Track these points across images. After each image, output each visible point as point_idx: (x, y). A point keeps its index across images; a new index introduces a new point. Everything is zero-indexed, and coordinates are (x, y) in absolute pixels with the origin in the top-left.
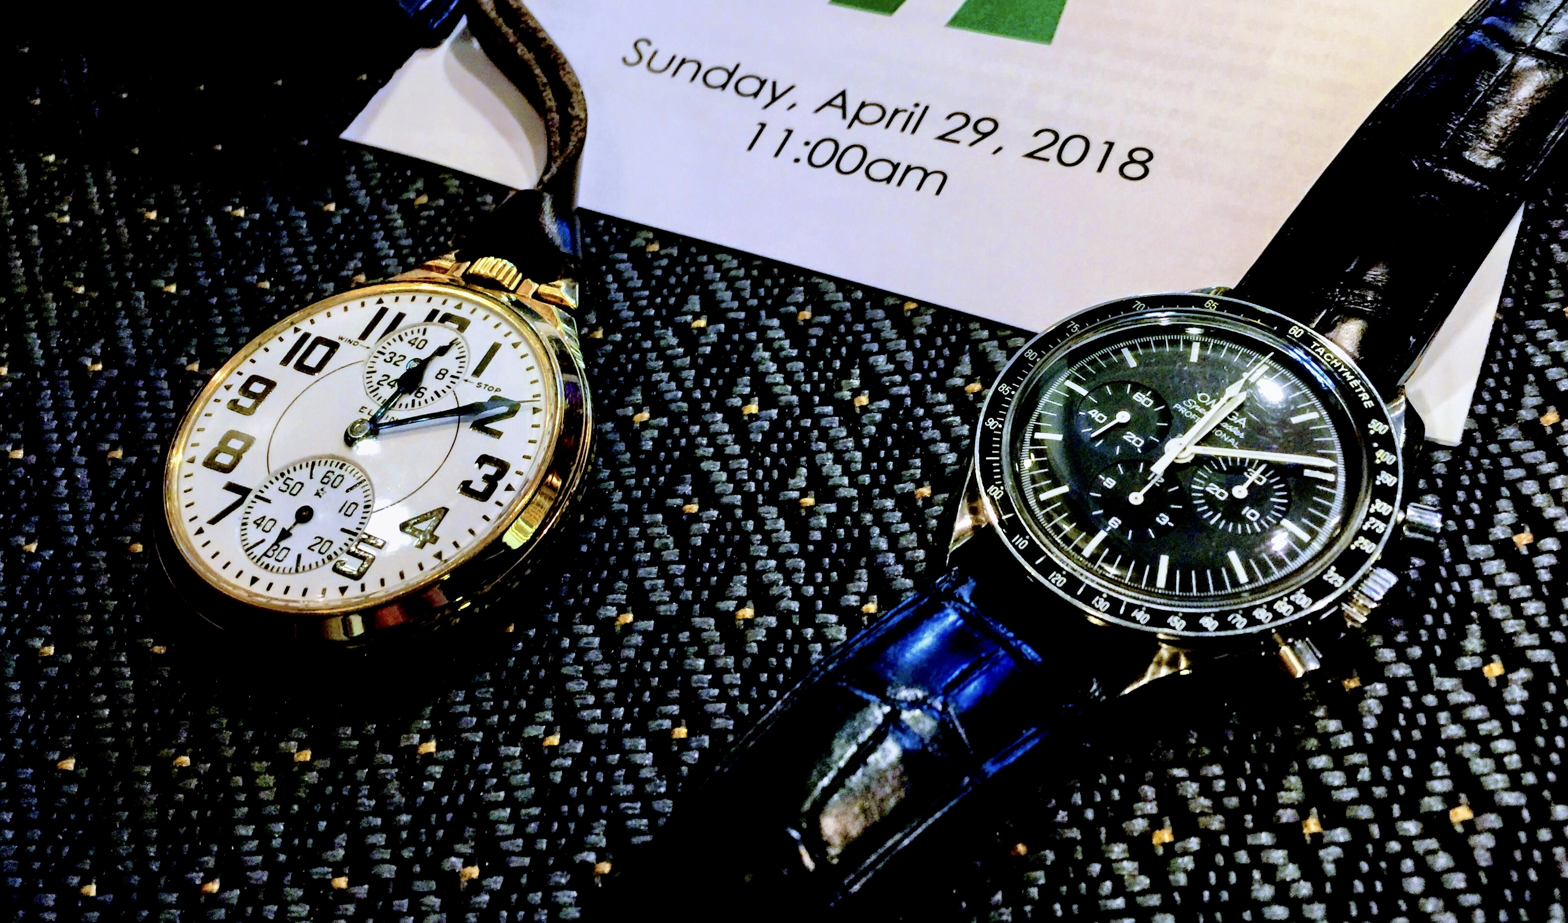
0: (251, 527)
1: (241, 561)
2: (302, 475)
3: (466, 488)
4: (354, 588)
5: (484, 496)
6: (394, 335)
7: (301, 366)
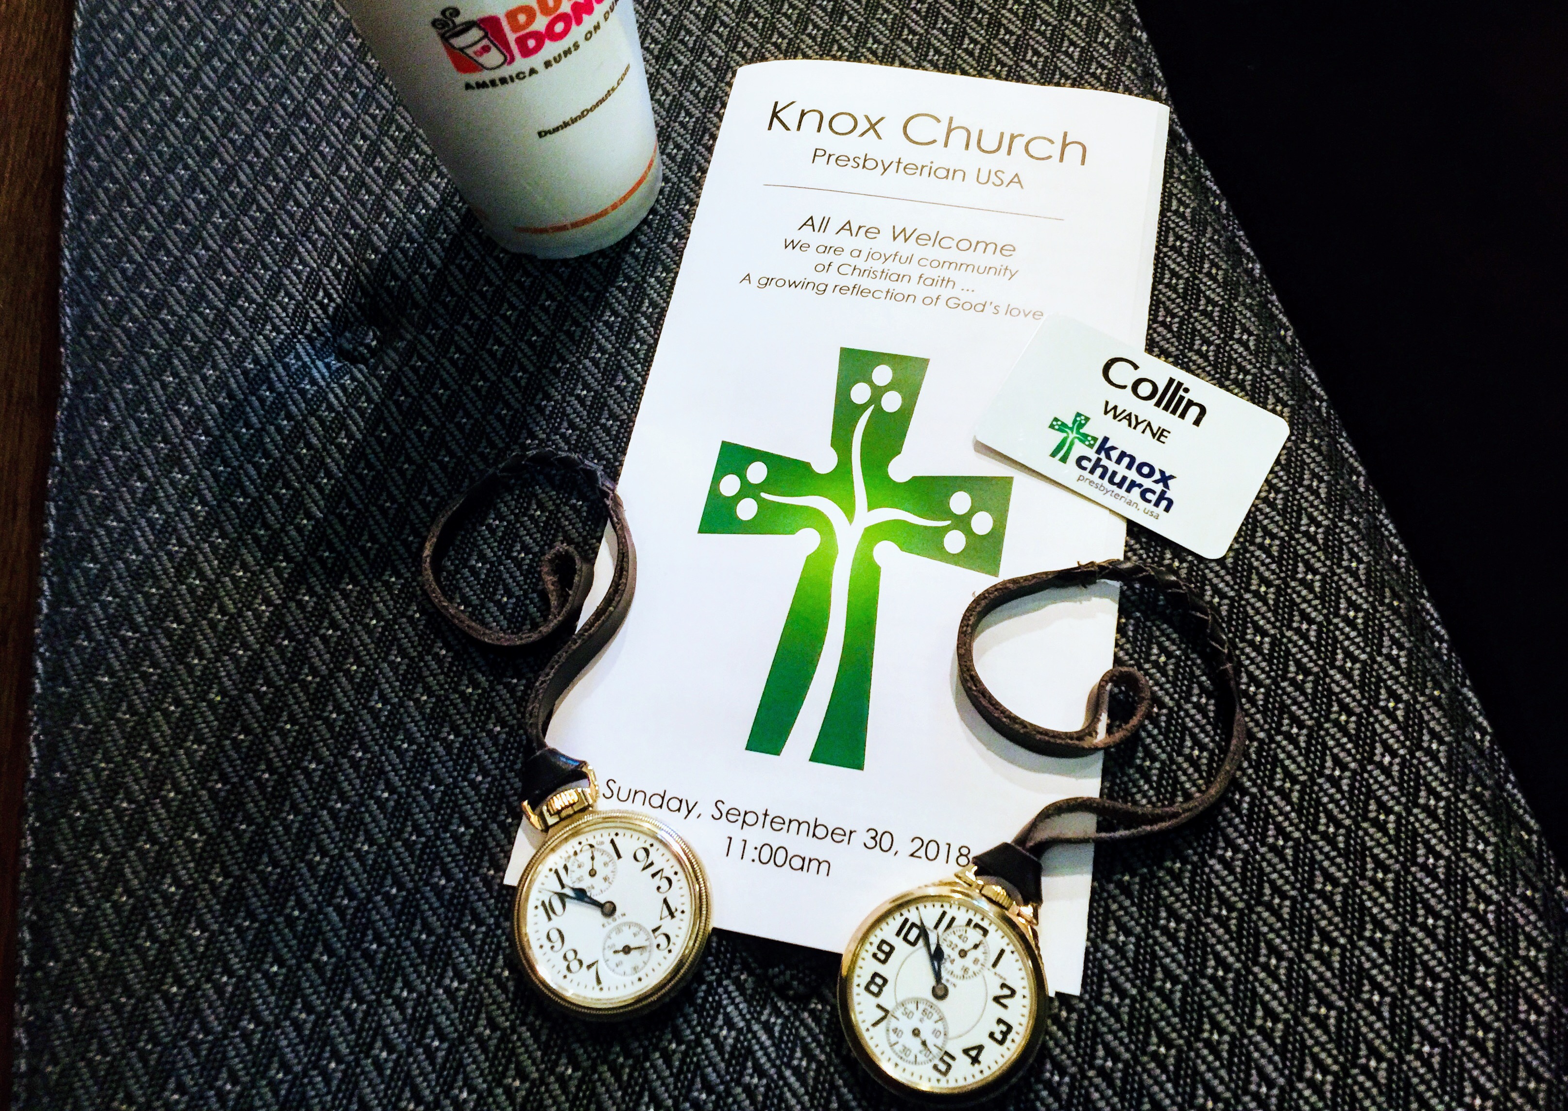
0: (891, 1033)
1: (889, 1052)
2: (911, 1007)
3: (992, 1035)
4: (943, 1079)
5: (1001, 1042)
6: (950, 931)
7: (905, 939)
